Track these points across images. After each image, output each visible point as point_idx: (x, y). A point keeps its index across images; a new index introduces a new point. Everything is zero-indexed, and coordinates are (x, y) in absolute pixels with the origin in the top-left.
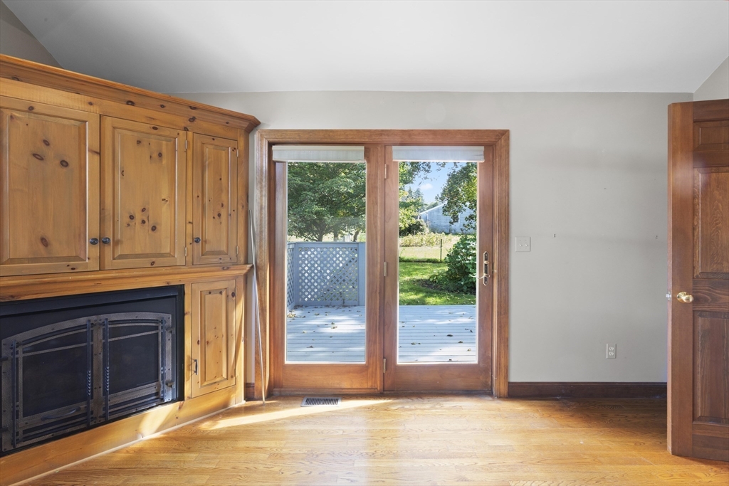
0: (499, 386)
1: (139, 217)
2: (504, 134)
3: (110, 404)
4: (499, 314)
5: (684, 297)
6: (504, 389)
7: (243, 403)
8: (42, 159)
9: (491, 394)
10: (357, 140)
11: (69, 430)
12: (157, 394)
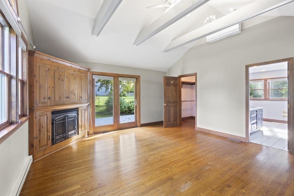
0: (138, 125)
1: (72, 92)
2: (139, 76)
3: (69, 134)
4: (139, 111)
5: (165, 104)
6: (140, 125)
7: (87, 136)
8: (60, 79)
9: (137, 127)
10: (112, 75)
11: (63, 140)
12: (75, 133)
